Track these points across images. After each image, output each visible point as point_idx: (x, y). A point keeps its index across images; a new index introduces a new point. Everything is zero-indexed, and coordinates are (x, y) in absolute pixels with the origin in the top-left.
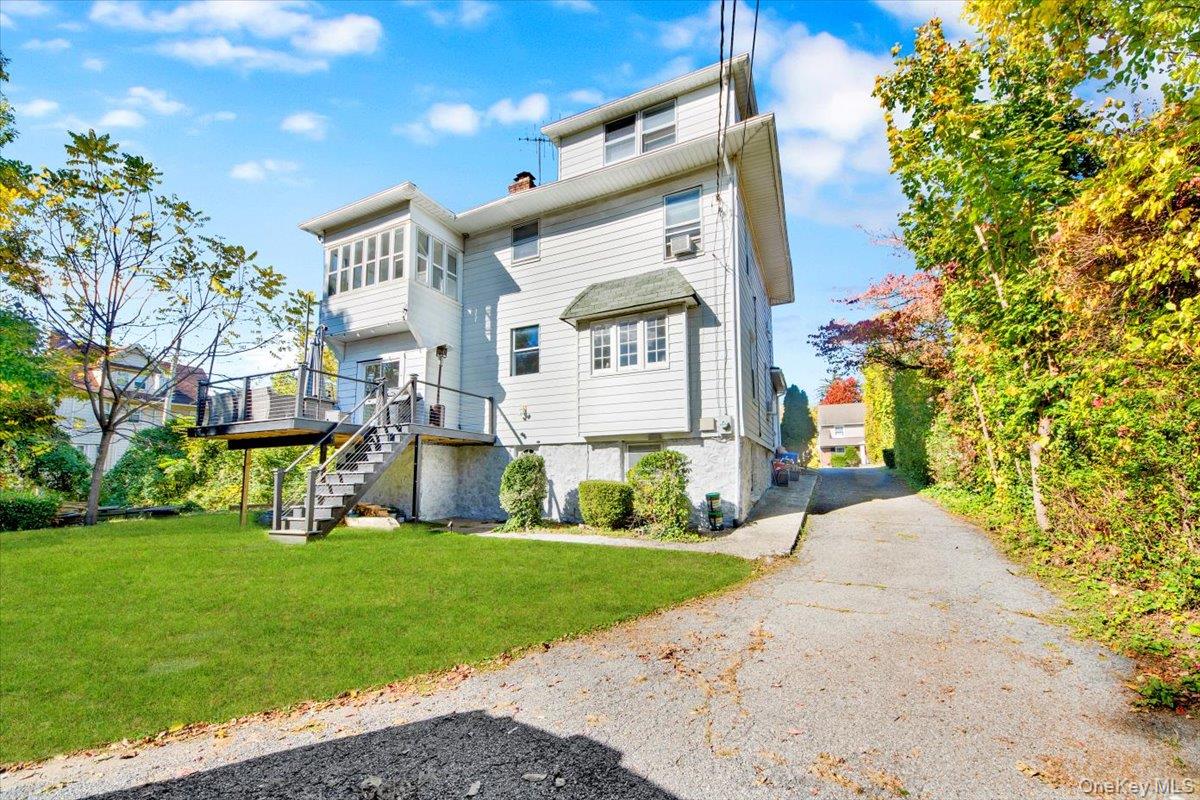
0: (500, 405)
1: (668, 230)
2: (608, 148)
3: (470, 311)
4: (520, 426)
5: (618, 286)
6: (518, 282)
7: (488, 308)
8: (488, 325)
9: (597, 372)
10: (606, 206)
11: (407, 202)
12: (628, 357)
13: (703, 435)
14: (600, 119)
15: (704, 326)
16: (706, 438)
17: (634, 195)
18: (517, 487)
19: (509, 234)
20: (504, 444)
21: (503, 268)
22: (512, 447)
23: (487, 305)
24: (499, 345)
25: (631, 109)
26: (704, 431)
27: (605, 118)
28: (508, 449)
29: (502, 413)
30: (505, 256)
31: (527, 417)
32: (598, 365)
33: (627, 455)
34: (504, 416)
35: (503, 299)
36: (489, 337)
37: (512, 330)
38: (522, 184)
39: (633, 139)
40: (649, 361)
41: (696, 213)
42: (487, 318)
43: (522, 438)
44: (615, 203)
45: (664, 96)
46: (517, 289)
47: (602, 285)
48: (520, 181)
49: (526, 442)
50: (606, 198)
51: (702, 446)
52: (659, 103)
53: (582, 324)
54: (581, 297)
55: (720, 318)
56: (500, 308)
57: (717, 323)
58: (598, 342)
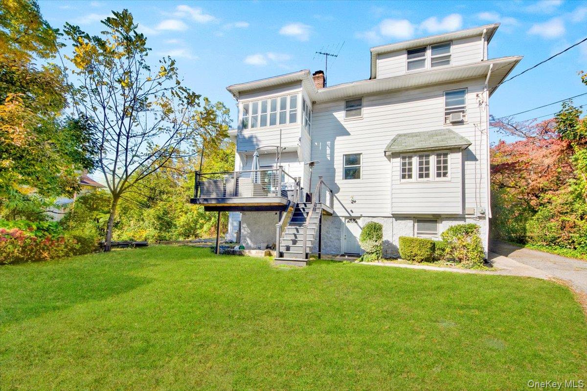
0: (336, 195)
1: (446, 109)
2: (408, 63)
3: (316, 144)
4: (349, 206)
5: (416, 136)
6: (349, 130)
7: (329, 143)
8: (328, 151)
9: (403, 181)
10: (407, 93)
11: (300, 81)
12: (424, 173)
13: (466, 216)
14: (405, 47)
15: (467, 160)
16: (467, 218)
17: (425, 89)
18: (374, 239)
19: (343, 104)
20: (339, 215)
21: (338, 121)
22: (343, 217)
23: (328, 141)
24: (335, 163)
25: (425, 43)
26: (467, 214)
27: (408, 47)
28: (341, 218)
29: (337, 199)
30: (340, 115)
31: (353, 202)
32: (404, 177)
33: (416, 224)
34: (339, 200)
35: (338, 138)
36: (329, 158)
37: (344, 155)
38: (318, 77)
39: (425, 60)
40: (437, 177)
41: (463, 102)
42: (328, 148)
43: (351, 213)
44: (412, 92)
45: (446, 39)
46: (348, 134)
47: (405, 135)
48: (317, 75)
49: (353, 215)
50: (407, 89)
51: (465, 222)
52: (442, 42)
53: (395, 155)
54: (394, 140)
55: (478, 157)
56: (336, 143)
57: (476, 160)
58: (404, 164)
